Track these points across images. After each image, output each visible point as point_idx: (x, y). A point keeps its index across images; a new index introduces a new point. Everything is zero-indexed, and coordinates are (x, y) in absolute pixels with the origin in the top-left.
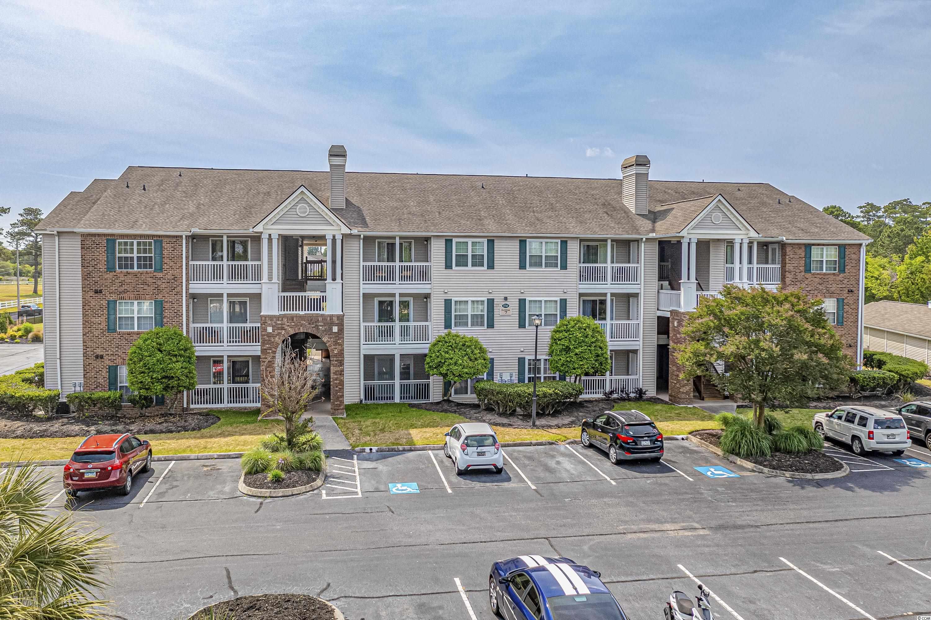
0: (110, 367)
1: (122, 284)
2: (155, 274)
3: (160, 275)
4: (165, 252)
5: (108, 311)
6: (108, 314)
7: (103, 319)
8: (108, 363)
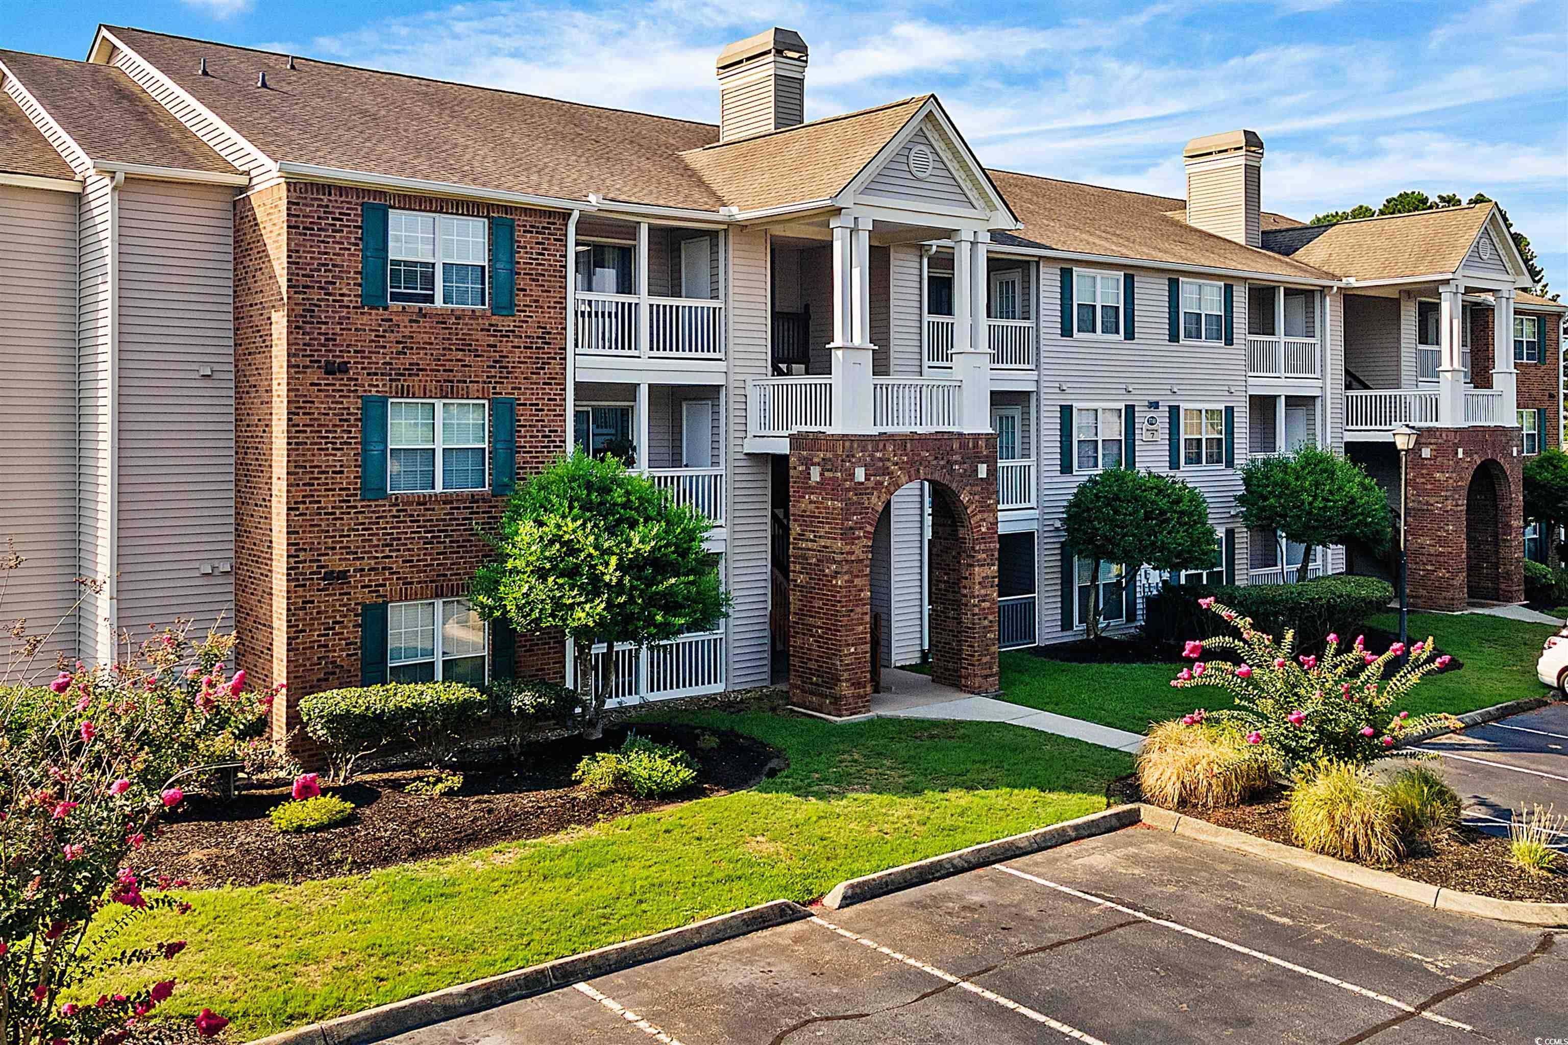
0: (365, 607)
1: (405, 346)
2: (495, 320)
3: (506, 324)
4: (522, 257)
5: (363, 431)
6: (364, 443)
7: (346, 457)
8: (361, 595)
